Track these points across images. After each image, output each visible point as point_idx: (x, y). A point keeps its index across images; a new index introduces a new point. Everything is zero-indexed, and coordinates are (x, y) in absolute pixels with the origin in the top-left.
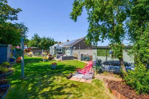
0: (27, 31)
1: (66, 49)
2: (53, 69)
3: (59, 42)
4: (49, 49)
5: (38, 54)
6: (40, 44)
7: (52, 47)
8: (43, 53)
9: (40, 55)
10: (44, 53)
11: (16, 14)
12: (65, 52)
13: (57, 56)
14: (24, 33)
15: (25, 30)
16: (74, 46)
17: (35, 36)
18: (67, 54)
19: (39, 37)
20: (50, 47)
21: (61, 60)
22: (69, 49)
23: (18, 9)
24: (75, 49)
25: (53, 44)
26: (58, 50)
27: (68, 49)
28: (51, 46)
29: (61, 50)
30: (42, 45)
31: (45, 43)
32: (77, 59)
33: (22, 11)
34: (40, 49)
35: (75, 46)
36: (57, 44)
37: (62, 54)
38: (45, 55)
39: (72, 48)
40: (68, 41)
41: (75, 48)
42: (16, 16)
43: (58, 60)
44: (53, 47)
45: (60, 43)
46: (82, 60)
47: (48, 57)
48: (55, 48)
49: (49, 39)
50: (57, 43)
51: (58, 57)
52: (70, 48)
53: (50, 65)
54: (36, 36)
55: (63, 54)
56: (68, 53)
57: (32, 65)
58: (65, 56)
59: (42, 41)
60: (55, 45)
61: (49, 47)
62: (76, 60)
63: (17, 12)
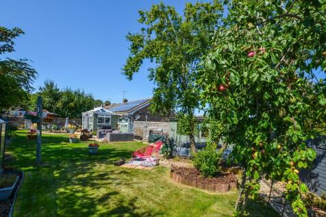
0: (33, 76)
1: (120, 120)
2: (91, 154)
3: (104, 102)
4: (81, 117)
5: (54, 129)
6: (59, 105)
7: (89, 112)
8: (67, 126)
9: (58, 129)
10: (69, 126)
11: (10, 40)
12: (117, 125)
13: (100, 133)
14: (25, 81)
15: (28, 75)
16: (137, 113)
17: (47, 85)
18: (121, 130)
19: (57, 90)
20: (84, 114)
21: (108, 140)
22: (127, 120)
23: (14, 30)
24: (138, 120)
25: (90, 108)
26: (101, 120)
27: (123, 119)
28: (84, 111)
29: (108, 120)
30: (63, 108)
31: (72, 104)
32: (141, 139)
33: (23, 33)
34: (58, 116)
35: (140, 114)
36: (101, 108)
37: (110, 128)
38: (71, 131)
39: (132, 118)
40: (126, 101)
41: (138, 117)
42: (10, 44)
43: (100, 140)
44: (91, 113)
45: (108, 104)
46: (150, 142)
47: (78, 134)
48: (96, 115)
49: (79, 95)
50: (99, 103)
51: (101, 136)
52: (129, 117)
53: (85, 148)
54: (50, 86)
55: (114, 130)
56: (123, 127)
57: (48, 148)
58: (116, 132)
59: (64, 99)
60: (95, 109)
61: (80, 113)
62: (139, 141)
63: (14, 36)
